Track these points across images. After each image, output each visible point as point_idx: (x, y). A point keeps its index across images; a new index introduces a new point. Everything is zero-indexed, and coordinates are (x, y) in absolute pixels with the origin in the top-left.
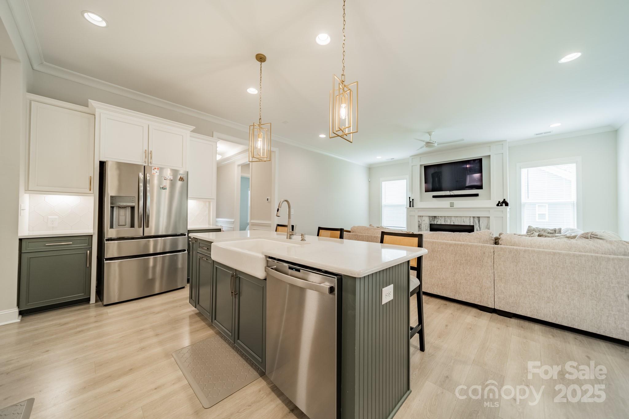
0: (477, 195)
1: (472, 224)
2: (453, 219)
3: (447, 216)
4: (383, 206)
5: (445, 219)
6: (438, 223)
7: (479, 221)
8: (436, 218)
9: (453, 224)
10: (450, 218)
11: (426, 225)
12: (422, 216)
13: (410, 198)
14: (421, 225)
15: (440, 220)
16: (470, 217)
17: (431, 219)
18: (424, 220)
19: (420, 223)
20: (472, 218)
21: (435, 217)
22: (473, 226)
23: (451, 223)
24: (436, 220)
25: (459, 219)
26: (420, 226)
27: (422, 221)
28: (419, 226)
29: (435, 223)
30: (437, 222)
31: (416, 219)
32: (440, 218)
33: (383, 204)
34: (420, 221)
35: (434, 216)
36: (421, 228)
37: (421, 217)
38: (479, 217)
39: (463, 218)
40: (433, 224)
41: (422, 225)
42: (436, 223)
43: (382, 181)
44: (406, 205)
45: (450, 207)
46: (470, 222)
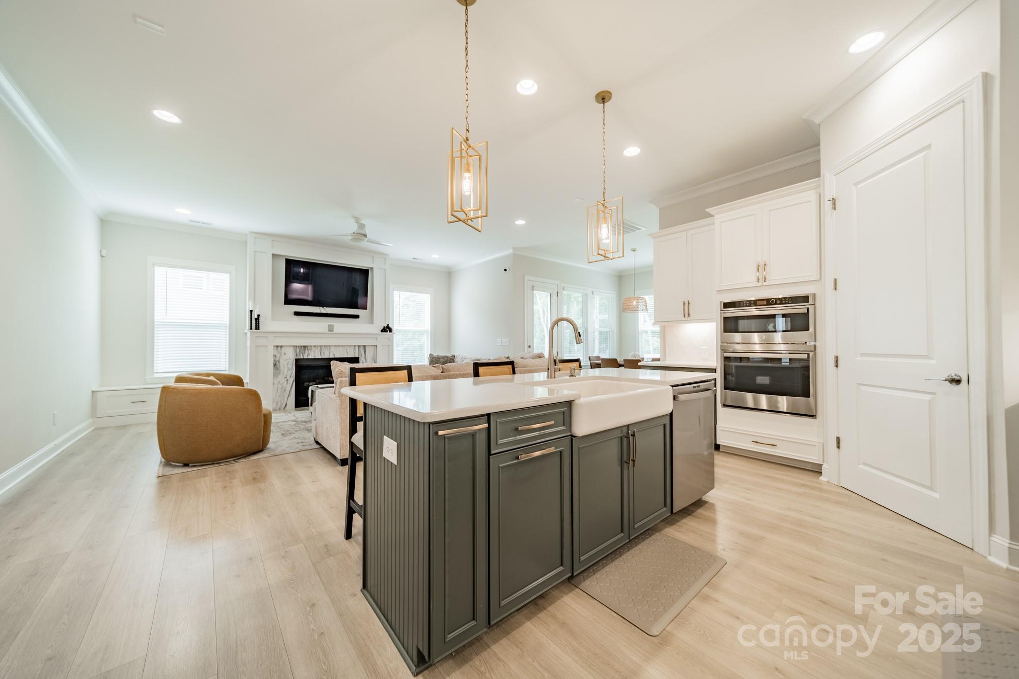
0: (357, 317)
1: (357, 356)
2: (333, 349)
3: (325, 346)
4: (156, 323)
5: (321, 349)
6: (310, 357)
7: (365, 352)
8: (307, 349)
9: (333, 357)
10: (329, 347)
11: (288, 362)
12: (281, 346)
13: (251, 311)
14: (279, 361)
15: (314, 352)
16: (355, 346)
17: (298, 350)
18: (285, 354)
19: (277, 359)
20: (357, 348)
21: (305, 347)
22: (358, 358)
23: (329, 356)
24: (306, 352)
25: (341, 348)
26: (277, 363)
27: (281, 354)
28: (275, 365)
29: (306, 357)
30: (308, 355)
31: (271, 351)
32: (313, 348)
33: (156, 320)
34: (278, 355)
35: (303, 346)
36: (280, 367)
37: (279, 348)
38: (365, 346)
39: (346, 348)
40: (301, 359)
41: (282, 361)
42: (307, 356)
43: (154, 265)
44: (228, 325)
45: (329, 331)
46: (355, 353)
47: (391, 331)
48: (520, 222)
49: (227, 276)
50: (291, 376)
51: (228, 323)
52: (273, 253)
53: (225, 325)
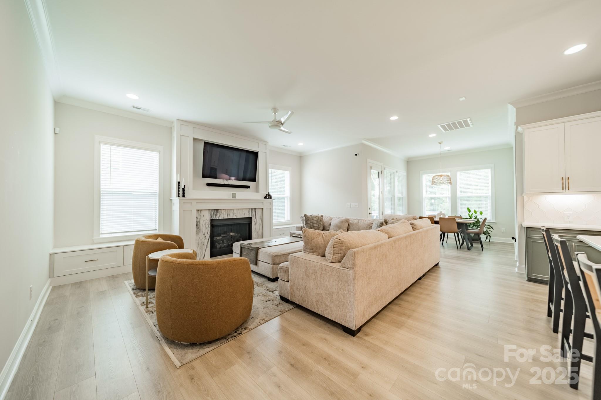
0: (248, 187)
1: (250, 216)
2: (235, 211)
3: (230, 209)
4: (101, 192)
5: (228, 212)
6: (220, 218)
7: (255, 213)
8: (218, 212)
9: (235, 217)
10: (233, 210)
11: (206, 222)
12: (201, 210)
13: (179, 183)
14: (199, 222)
15: (223, 214)
16: (249, 209)
17: (212, 213)
18: (203, 216)
19: (198, 220)
20: (250, 210)
21: (217, 210)
22: (251, 218)
24: (218, 214)
25: (240, 211)
26: (198, 223)
27: (201, 216)
28: (197, 225)
29: (217, 218)
30: (219, 216)
31: (194, 214)
32: (222, 211)
33: (101, 190)
34: (199, 217)
36: (200, 226)
37: (200, 212)
38: (255, 209)
39: (244, 210)
40: (214, 219)
41: (201, 222)
42: (219, 218)
43: (100, 143)
44: (158, 193)
45: (232, 198)
46: (249, 214)
47: (270, 197)
48: (394, 118)
49: (157, 154)
50: (207, 233)
51: (158, 192)
52: (194, 137)
53: (155, 194)
